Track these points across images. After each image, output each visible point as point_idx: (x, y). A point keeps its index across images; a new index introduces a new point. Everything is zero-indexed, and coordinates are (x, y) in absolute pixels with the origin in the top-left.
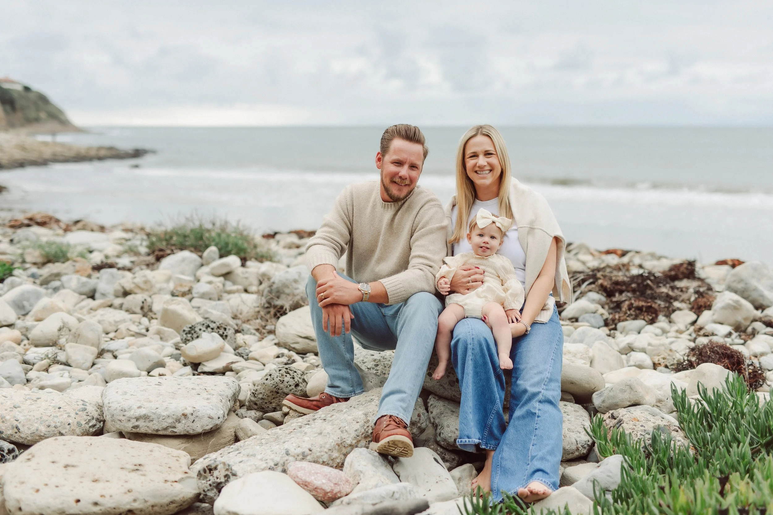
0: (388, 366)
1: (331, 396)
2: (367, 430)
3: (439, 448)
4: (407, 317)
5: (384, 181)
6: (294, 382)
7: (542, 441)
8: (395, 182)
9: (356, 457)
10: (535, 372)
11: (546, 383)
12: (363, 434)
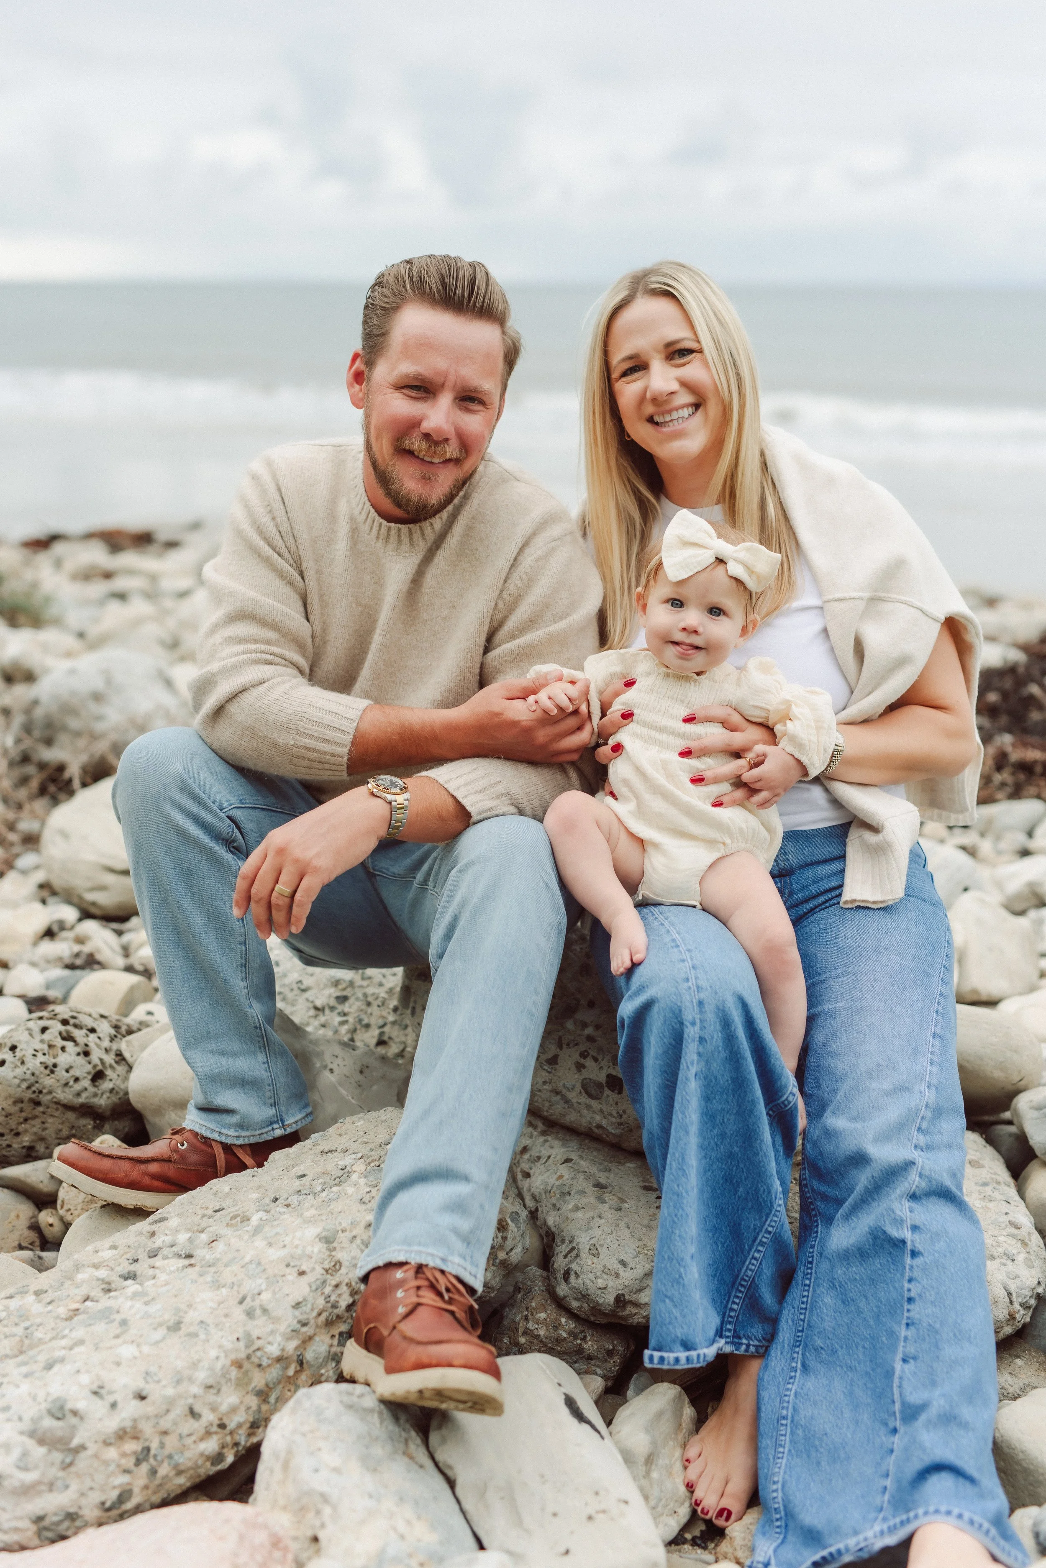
0: (379, 1002)
1: (206, 1141)
2: (333, 1298)
3: (563, 1320)
4: (462, 905)
5: (375, 448)
6: (89, 1068)
7: (937, 1346)
8: (410, 453)
9: (304, 1435)
10: (887, 1085)
11: (924, 1125)
12: (319, 1314)
